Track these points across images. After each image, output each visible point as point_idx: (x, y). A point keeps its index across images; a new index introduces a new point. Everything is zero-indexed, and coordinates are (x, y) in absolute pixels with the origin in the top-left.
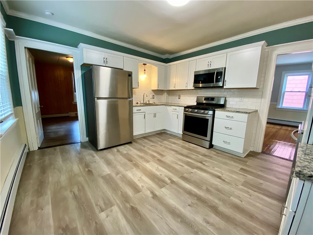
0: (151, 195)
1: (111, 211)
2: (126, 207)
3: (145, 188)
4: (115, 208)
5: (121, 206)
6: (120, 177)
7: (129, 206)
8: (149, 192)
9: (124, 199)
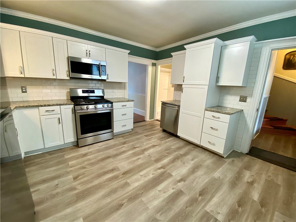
0: (183, 182)
1: (212, 211)
2: (202, 200)
3: (175, 187)
4: (208, 208)
5: (203, 204)
6: (161, 215)
7: (200, 197)
8: (179, 184)
9: (195, 203)
